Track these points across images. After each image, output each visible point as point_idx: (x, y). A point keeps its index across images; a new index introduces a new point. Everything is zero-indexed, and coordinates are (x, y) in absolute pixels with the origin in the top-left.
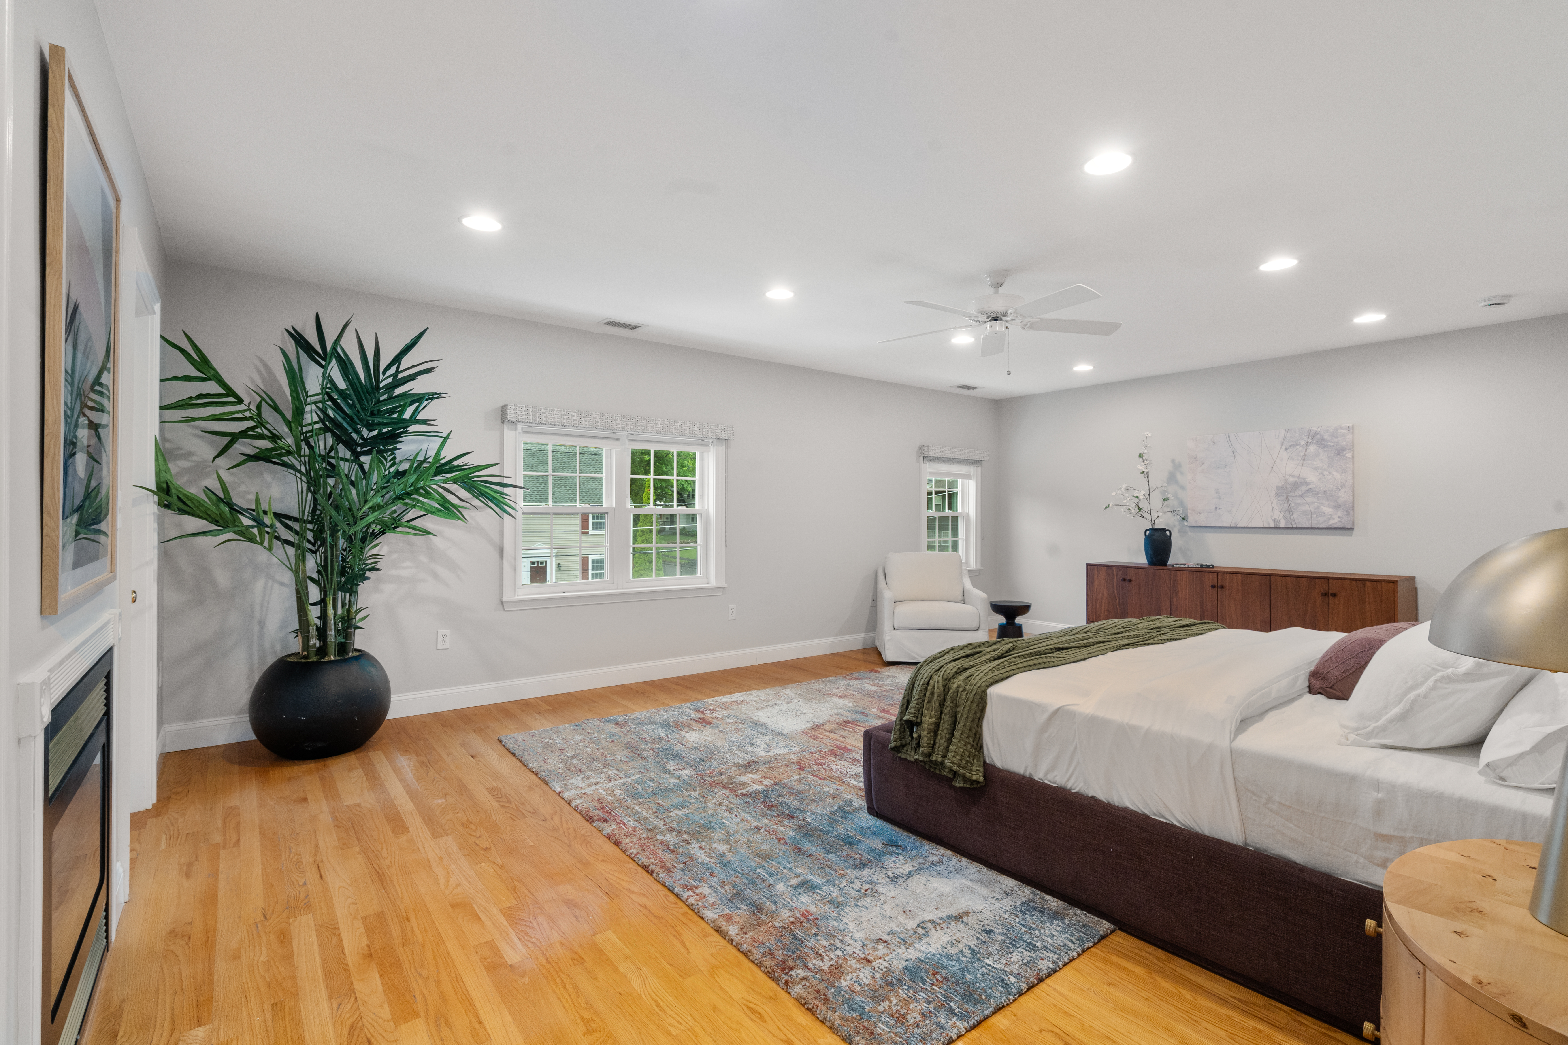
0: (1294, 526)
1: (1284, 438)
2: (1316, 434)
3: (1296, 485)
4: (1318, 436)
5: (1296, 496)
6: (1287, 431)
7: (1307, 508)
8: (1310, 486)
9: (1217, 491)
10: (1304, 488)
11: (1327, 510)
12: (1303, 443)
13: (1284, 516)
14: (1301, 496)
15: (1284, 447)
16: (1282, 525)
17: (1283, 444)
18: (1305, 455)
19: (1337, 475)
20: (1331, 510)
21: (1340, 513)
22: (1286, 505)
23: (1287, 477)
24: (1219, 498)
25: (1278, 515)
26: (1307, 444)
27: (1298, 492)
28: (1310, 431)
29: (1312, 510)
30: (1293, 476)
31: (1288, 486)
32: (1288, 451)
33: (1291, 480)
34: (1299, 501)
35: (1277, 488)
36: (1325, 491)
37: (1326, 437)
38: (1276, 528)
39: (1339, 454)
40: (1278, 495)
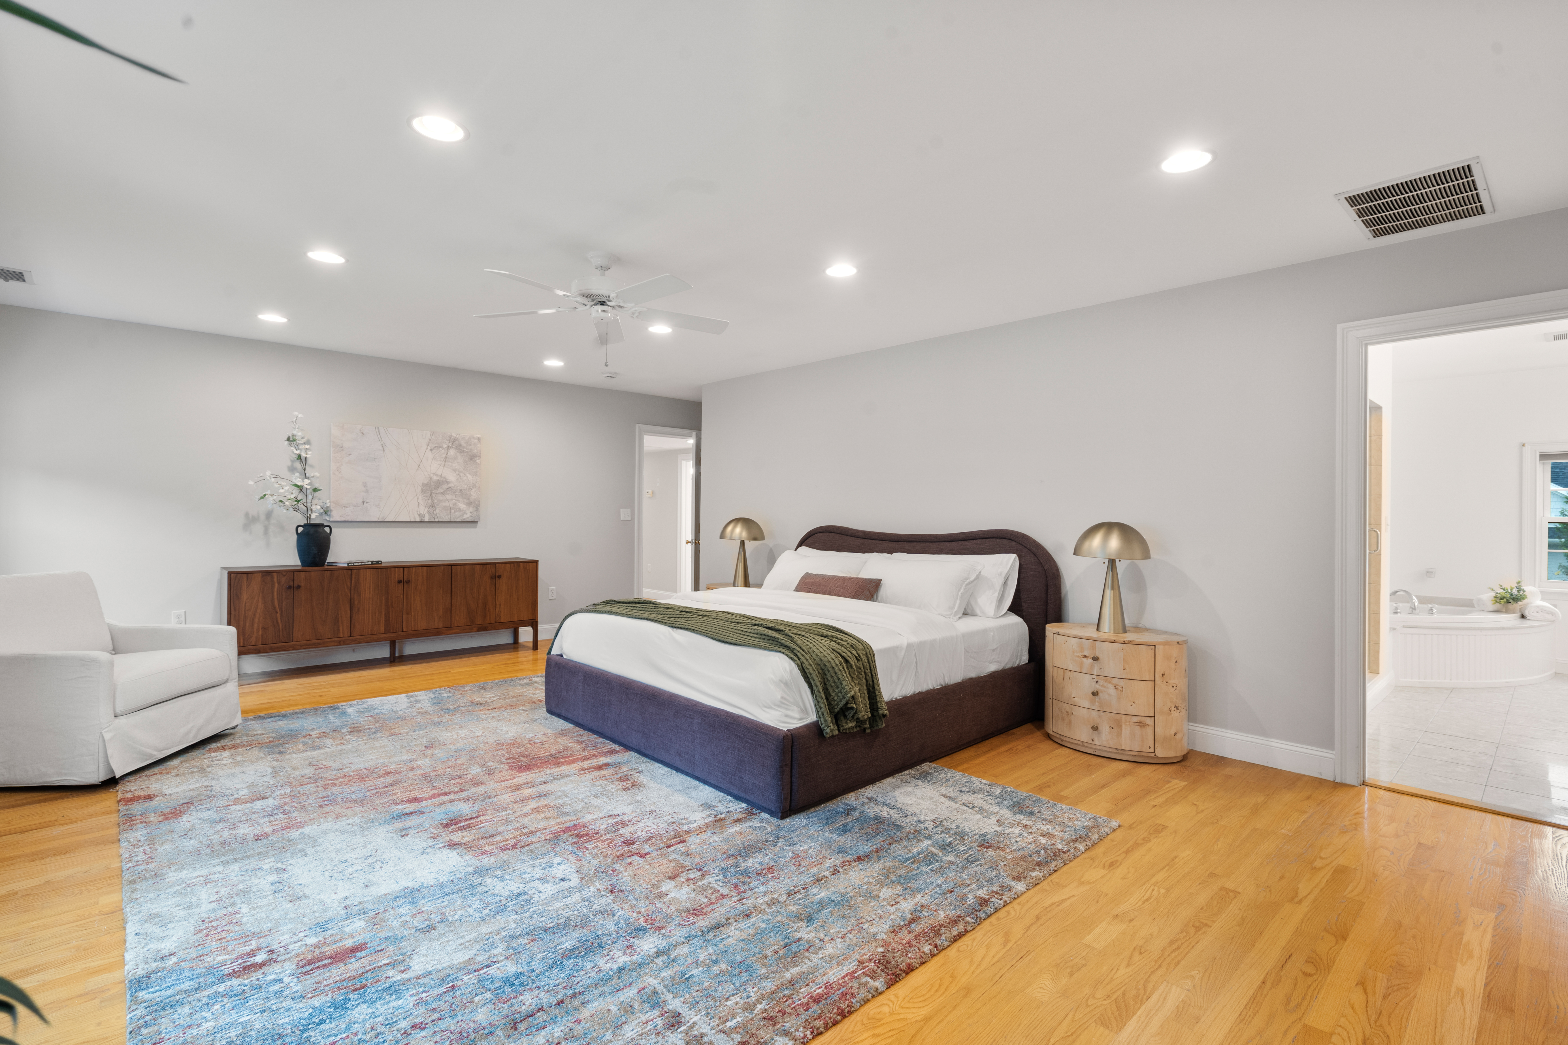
0: (437, 520)
1: (430, 440)
2: (455, 440)
3: (439, 484)
4: (457, 442)
5: (438, 493)
6: (433, 433)
7: (446, 504)
8: (450, 485)
9: (365, 485)
10: (445, 487)
11: (462, 506)
12: (445, 446)
13: (428, 511)
14: (443, 493)
15: (429, 448)
16: (426, 519)
17: (428, 445)
18: (446, 457)
19: (470, 477)
20: (465, 506)
21: (471, 509)
22: (430, 501)
23: (432, 475)
24: (367, 491)
25: (423, 510)
26: (448, 448)
27: (440, 490)
28: (450, 437)
29: (451, 506)
30: (437, 475)
31: (432, 484)
32: (433, 451)
33: (435, 478)
34: (441, 497)
35: (423, 485)
36: (461, 490)
37: (463, 443)
38: (421, 522)
39: (471, 459)
40: (423, 491)
